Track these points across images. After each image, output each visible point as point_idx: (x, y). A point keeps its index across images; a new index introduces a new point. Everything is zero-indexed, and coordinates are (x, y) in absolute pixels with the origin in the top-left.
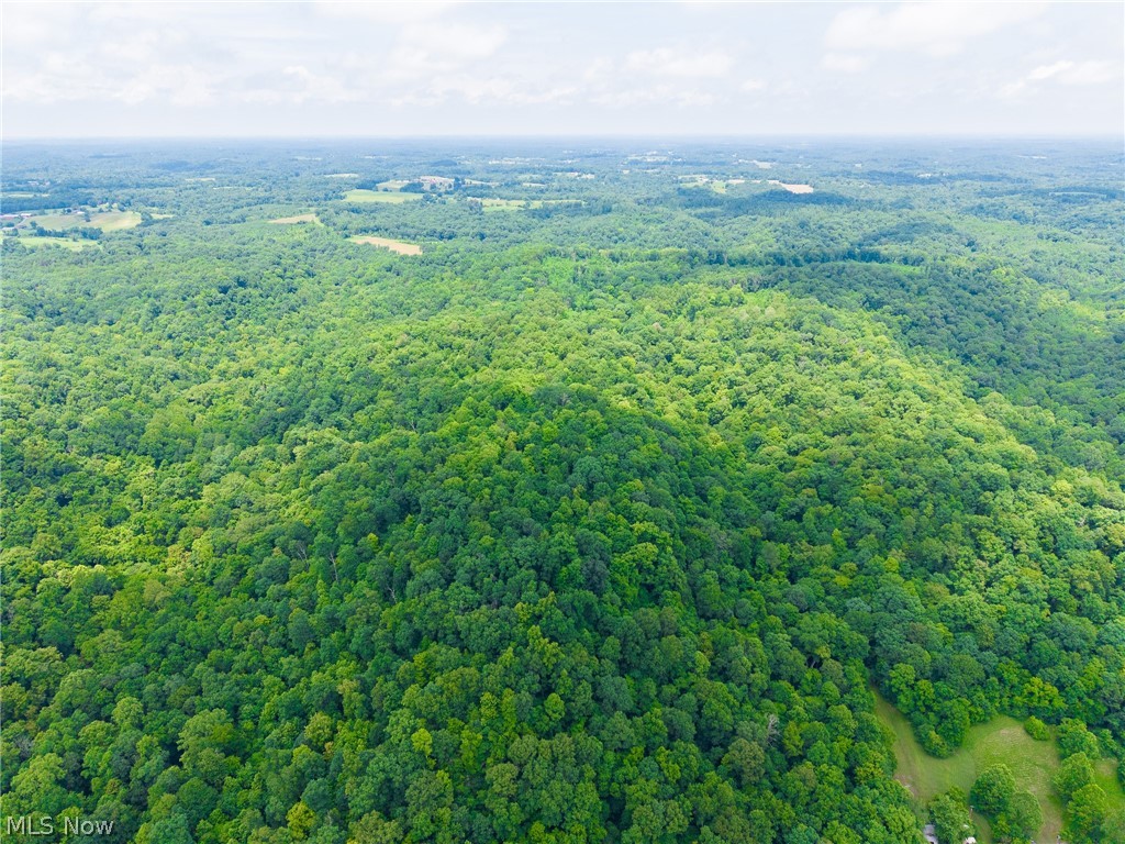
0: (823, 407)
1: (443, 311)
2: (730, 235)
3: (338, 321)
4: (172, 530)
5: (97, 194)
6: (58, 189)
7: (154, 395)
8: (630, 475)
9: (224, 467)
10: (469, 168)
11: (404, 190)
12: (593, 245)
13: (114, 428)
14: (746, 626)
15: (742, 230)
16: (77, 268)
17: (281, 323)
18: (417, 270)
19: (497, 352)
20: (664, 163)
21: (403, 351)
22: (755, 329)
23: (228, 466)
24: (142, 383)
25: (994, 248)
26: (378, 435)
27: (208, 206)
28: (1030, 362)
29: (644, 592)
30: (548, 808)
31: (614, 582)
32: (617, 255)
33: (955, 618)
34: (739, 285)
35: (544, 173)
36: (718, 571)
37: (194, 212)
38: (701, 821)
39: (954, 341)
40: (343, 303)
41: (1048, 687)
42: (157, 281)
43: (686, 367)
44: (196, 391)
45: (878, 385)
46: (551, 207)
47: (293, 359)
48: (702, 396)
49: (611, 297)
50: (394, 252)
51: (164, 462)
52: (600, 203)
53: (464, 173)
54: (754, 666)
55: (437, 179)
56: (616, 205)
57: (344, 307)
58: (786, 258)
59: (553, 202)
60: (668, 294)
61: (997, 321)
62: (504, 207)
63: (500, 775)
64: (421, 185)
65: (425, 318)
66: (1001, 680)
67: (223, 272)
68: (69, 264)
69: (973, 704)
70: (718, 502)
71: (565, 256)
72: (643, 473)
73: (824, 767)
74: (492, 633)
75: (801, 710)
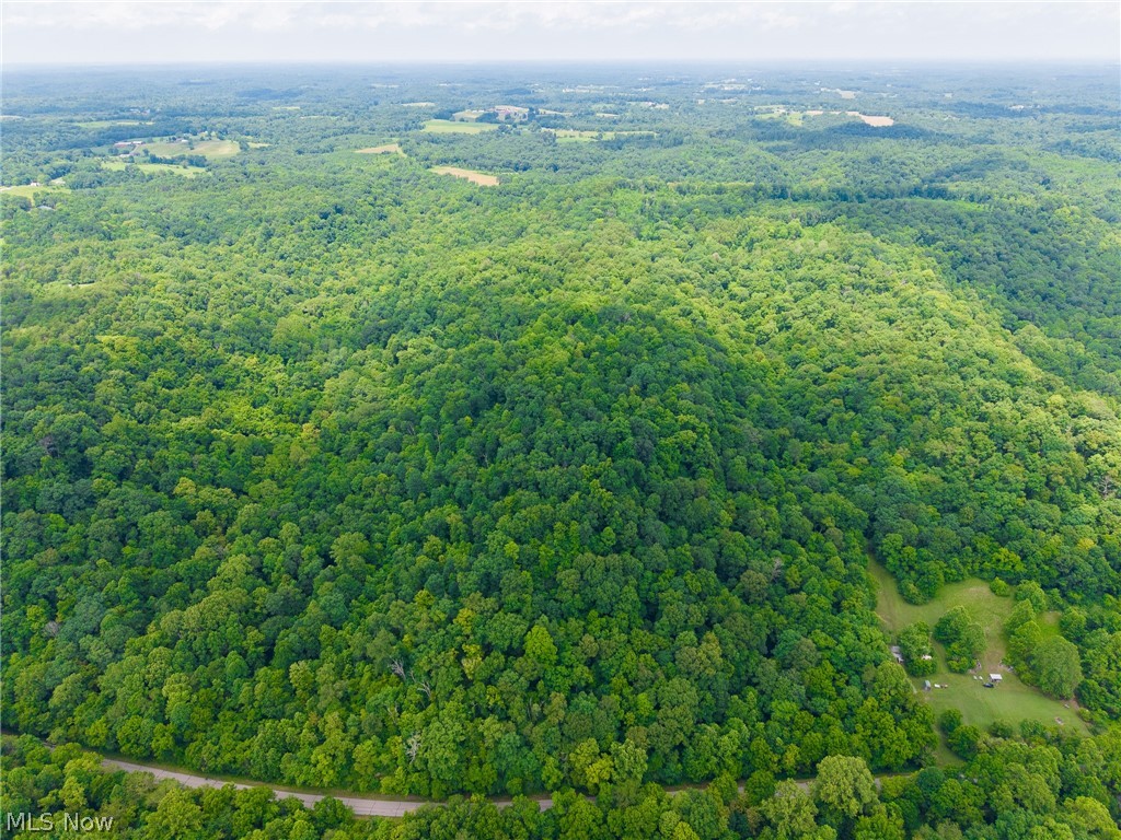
0: (859, 331)
1: (521, 239)
2: (801, 169)
3: (426, 247)
4: (303, 413)
5: (196, 122)
6: (160, 117)
7: (275, 306)
8: (679, 379)
9: (340, 366)
10: (543, 97)
11: (480, 120)
12: (662, 177)
13: (249, 331)
14: (766, 500)
15: (813, 165)
16: (194, 194)
17: (375, 248)
18: (495, 200)
19: (568, 276)
20: (742, 92)
21: (487, 274)
22: (807, 260)
23: (343, 365)
24: (264, 295)
25: (1069, 187)
26: (467, 344)
27: (298, 135)
28: (1074, 298)
29: (683, 469)
30: (602, 599)
31: (659, 458)
32: (684, 189)
33: (943, 502)
34: (798, 219)
35: (617, 102)
36: (747, 457)
37: (286, 141)
38: (714, 620)
39: (1003, 276)
40: (430, 231)
41: (1013, 555)
42: (265, 207)
43: (739, 293)
44: (309, 304)
45: (911, 313)
46: (622, 139)
47: (391, 278)
48: (753, 320)
49: (676, 228)
50: (473, 183)
51: (290, 360)
52: (672, 135)
53: (538, 102)
54: (767, 526)
55: (512, 109)
56: (688, 137)
57: (430, 234)
58: (849, 194)
59: (626, 133)
60: (729, 226)
61: (1052, 259)
62: (577, 138)
63: (567, 577)
64: (496, 115)
65: (505, 245)
66: (975, 550)
67: (321, 199)
68: (186, 190)
69: (949, 566)
70: (754, 406)
71: (635, 189)
72: (690, 379)
73: (815, 596)
74: (563, 483)
75: (804, 560)
